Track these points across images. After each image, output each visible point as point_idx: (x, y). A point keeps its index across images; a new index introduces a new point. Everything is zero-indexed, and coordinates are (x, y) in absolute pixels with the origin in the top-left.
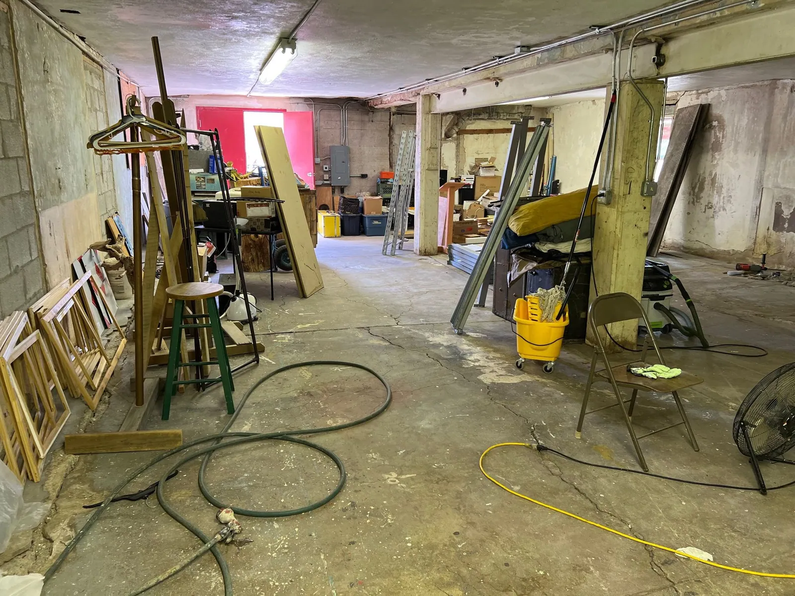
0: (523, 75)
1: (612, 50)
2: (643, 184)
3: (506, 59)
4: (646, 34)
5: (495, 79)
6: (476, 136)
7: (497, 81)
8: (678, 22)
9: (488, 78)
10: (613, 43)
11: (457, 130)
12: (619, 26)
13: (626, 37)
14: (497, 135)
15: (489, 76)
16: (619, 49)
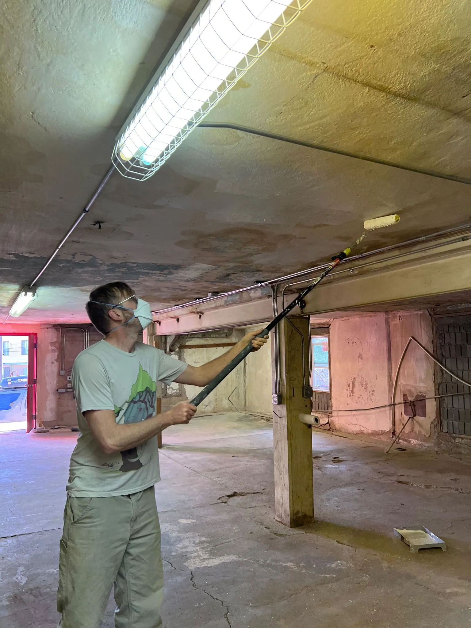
0: (216, 311)
1: (271, 296)
2: (303, 389)
3: (204, 300)
4: (291, 288)
5: (198, 313)
6: (193, 350)
7: (200, 314)
8: (309, 281)
9: (193, 312)
10: (271, 292)
11: (179, 346)
12: (273, 282)
13: (279, 289)
14: (209, 349)
15: (194, 310)
16: (275, 296)
